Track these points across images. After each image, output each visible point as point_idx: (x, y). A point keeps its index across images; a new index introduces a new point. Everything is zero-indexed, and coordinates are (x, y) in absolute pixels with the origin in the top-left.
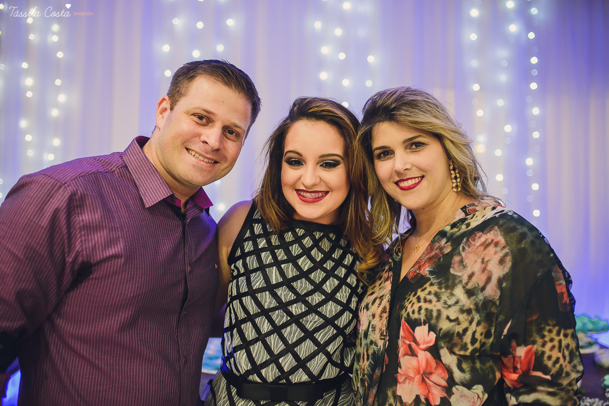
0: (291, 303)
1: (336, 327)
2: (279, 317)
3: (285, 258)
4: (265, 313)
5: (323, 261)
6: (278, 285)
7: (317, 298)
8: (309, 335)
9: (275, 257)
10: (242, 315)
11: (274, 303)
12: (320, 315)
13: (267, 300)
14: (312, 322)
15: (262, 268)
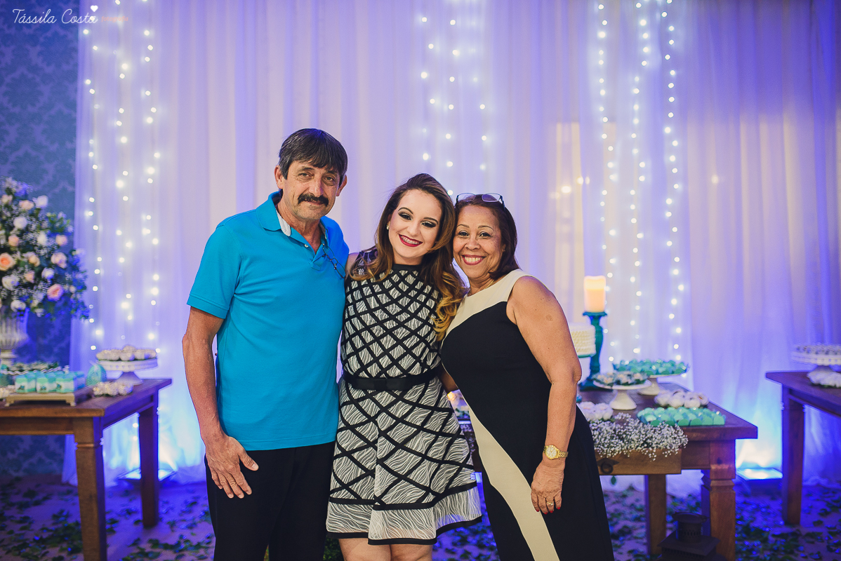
0: (386, 320)
1: (419, 336)
2: (378, 331)
3: (381, 290)
4: (368, 328)
5: (409, 291)
6: (376, 309)
7: (404, 317)
8: (400, 342)
9: (373, 290)
10: (352, 331)
11: (373, 321)
12: (407, 328)
13: (368, 319)
14: (401, 333)
15: (364, 298)
